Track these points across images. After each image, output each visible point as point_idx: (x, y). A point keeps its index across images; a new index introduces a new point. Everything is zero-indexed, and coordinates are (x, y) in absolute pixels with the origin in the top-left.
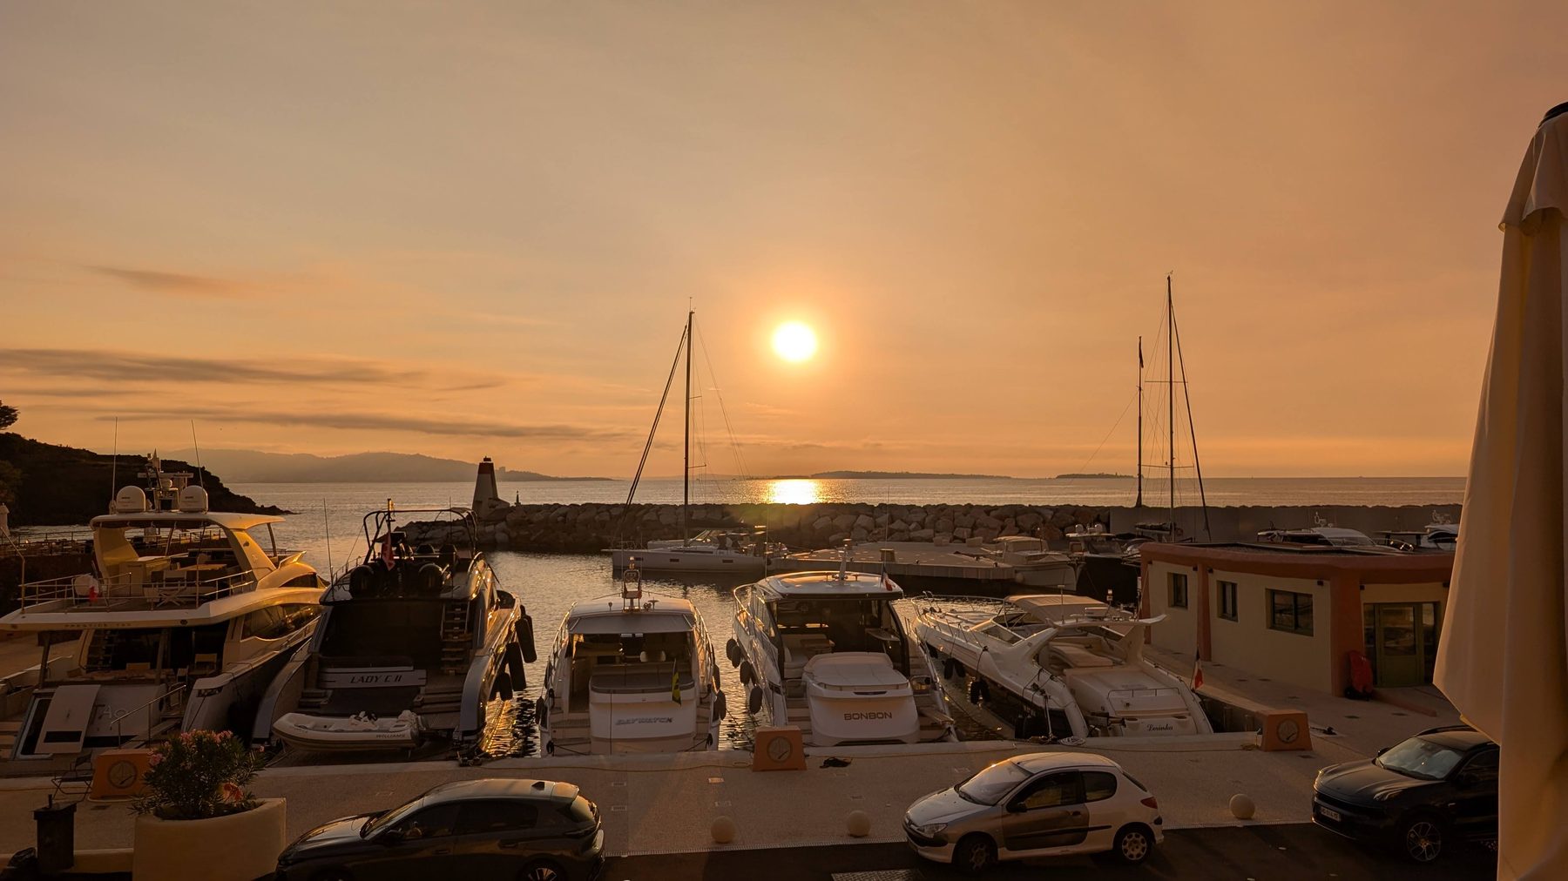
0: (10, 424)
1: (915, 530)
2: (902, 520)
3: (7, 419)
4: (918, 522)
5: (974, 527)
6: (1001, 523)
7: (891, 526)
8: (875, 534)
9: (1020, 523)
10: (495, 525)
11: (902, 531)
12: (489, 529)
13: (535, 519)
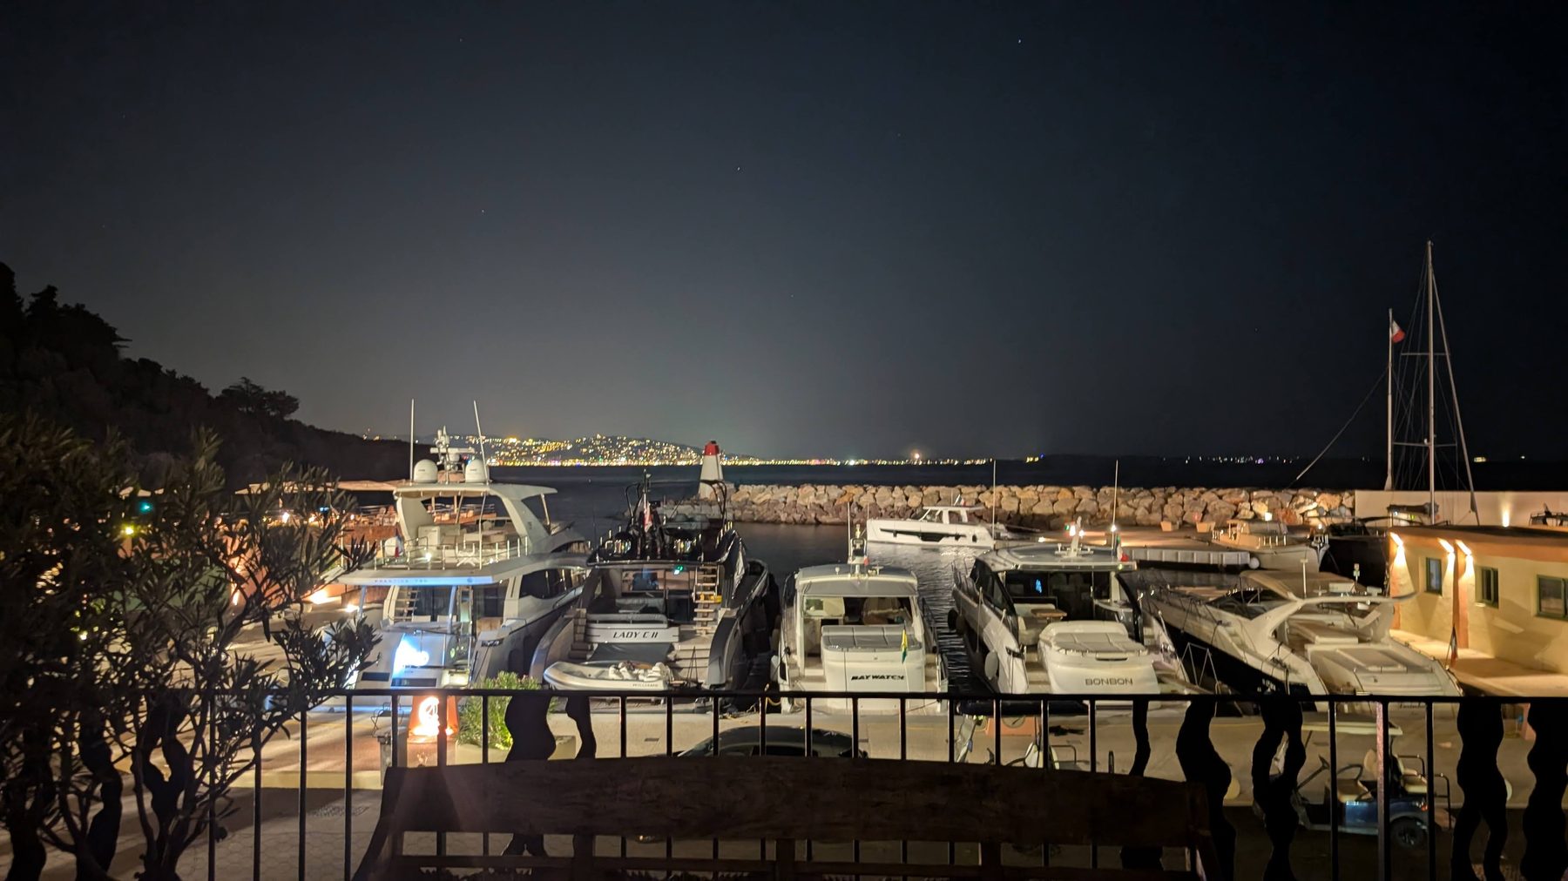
0: (292, 412)
1: (1141, 514)
2: (1127, 504)
3: (291, 407)
4: (1144, 507)
6: (1234, 508)
7: (1116, 511)
8: (1099, 519)
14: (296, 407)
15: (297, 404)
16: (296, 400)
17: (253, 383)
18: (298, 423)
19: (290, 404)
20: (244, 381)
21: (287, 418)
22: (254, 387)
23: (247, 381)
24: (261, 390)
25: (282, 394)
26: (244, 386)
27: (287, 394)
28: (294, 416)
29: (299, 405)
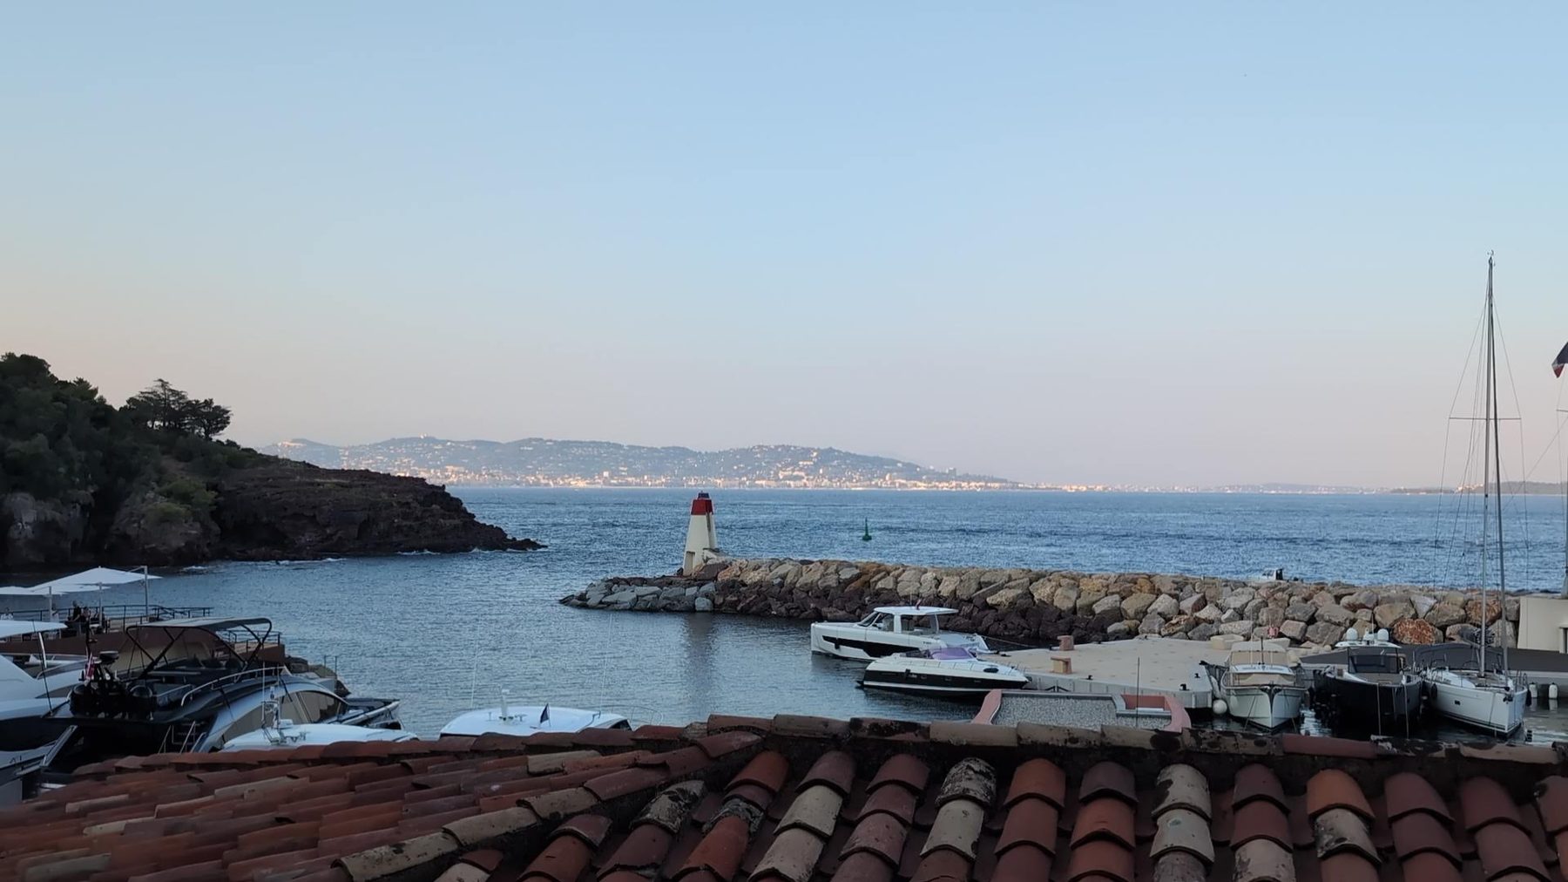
0: (222, 428)
1: (1228, 620)
2: (1217, 605)
3: (220, 422)
4: (1234, 609)
5: (1312, 621)
6: (1350, 615)
7: (1197, 614)
8: (1173, 625)
9: (1378, 618)
10: (700, 586)
11: (1211, 622)
12: (691, 591)
13: (748, 582)
14: (226, 422)
15: (228, 418)
16: (228, 412)
17: (172, 388)
18: (231, 444)
19: (218, 418)
20: (160, 383)
21: (215, 438)
22: (174, 393)
23: (164, 384)
24: (183, 397)
25: (208, 403)
26: (160, 391)
27: (215, 404)
28: (223, 436)
29: (231, 420)
